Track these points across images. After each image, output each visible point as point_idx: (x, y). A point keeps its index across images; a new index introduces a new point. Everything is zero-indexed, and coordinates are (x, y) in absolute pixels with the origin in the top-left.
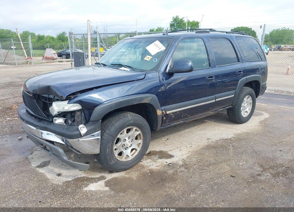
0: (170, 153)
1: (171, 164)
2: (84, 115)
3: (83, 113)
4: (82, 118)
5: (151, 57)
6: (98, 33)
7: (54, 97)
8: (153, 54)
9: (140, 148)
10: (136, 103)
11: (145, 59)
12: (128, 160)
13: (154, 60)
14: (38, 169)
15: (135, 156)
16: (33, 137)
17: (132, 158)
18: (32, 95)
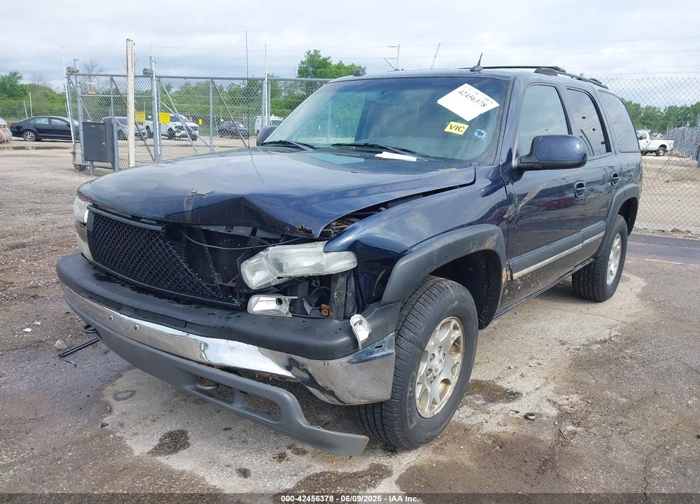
0: (504, 384)
1: (532, 415)
2: (354, 287)
3: (353, 279)
4: (350, 295)
5: (466, 127)
6: (154, 75)
7: (254, 233)
8: (468, 119)
9: (457, 377)
10: (473, 251)
11: (447, 129)
12: (435, 413)
13: (476, 134)
14: (162, 459)
15: (446, 401)
16: (167, 358)
17: (442, 407)
18: (159, 228)
